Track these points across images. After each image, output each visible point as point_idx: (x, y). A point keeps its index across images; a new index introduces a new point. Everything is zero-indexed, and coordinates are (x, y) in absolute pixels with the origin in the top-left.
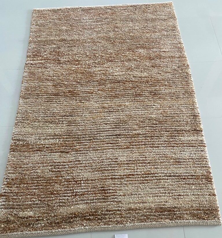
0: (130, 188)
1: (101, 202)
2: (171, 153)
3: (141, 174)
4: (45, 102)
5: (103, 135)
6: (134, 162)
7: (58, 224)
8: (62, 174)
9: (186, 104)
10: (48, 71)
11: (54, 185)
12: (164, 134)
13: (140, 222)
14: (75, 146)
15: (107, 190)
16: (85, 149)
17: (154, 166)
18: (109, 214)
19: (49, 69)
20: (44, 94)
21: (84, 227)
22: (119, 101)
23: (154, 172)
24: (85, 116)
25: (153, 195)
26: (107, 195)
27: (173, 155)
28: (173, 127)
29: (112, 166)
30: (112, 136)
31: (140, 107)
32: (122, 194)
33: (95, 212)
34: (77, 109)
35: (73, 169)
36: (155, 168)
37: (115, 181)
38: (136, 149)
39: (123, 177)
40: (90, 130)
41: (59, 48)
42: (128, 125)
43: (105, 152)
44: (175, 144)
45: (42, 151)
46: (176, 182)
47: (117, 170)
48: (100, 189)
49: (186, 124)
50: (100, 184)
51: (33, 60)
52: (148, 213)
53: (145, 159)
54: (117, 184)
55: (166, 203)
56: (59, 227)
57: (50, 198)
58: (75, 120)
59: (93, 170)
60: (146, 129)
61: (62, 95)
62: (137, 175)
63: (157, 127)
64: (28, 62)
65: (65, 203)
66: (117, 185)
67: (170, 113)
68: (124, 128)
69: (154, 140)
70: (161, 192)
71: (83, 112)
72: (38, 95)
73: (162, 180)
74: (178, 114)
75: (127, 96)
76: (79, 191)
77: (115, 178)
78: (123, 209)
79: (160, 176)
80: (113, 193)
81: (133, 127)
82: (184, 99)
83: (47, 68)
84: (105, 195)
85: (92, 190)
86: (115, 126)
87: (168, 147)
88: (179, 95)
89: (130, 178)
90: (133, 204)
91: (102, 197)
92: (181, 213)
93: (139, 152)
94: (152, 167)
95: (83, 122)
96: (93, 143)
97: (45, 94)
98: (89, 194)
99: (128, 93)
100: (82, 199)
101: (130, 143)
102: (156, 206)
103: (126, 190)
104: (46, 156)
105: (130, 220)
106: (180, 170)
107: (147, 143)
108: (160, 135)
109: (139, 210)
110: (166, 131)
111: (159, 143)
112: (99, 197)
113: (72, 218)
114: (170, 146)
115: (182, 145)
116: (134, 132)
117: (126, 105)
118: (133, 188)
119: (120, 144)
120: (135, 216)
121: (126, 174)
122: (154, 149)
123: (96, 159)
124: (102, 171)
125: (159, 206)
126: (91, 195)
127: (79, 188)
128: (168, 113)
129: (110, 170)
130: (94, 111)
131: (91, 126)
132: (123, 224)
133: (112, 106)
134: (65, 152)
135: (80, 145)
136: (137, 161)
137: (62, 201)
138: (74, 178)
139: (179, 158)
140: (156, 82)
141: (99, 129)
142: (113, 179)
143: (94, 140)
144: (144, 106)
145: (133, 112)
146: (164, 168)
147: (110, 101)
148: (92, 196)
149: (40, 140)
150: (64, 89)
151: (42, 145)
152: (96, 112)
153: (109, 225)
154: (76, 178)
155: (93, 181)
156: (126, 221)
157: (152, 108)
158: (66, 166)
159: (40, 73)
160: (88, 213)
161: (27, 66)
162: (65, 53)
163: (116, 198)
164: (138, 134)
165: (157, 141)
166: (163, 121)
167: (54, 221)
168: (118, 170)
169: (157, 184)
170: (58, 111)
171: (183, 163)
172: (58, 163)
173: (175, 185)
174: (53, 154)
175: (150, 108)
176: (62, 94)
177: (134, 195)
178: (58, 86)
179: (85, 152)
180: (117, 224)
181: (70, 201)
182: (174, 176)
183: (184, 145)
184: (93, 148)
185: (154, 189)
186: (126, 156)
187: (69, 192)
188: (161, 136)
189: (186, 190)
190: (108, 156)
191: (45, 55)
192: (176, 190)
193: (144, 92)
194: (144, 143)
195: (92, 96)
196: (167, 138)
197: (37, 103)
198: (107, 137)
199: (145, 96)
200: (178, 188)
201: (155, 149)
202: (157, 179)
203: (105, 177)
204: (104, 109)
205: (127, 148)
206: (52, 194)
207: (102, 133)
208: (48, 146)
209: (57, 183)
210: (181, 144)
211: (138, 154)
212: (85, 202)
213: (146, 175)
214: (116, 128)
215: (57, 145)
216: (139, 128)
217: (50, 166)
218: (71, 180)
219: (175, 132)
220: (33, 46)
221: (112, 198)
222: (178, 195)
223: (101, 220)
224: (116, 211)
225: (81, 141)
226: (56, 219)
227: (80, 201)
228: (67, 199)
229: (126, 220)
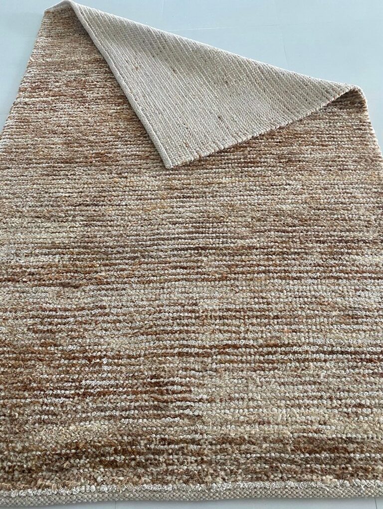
0: (227, 382)
1: (148, 417)
2: (334, 294)
3: (255, 344)
4: (43, 175)
5: (166, 247)
6: (238, 313)
7: (29, 472)
8: (57, 339)
9: (362, 183)
10: (57, 117)
11: (34, 366)
12: (312, 248)
13: (252, 478)
14: (97, 272)
15: (166, 384)
16: (121, 280)
17: (289, 326)
18: (167, 450)
19: (59, 113)
20: (42, 161)
21: (98, 485)
22: (208, 175)
23: (291, 341)
24: (126, 205)
25: (288, 402)
26: (165, 397)
27: (339, 300)
28: (335, 233)
29: (183, 321)
30: (187, 249)
31: (255, 187)
32: (205, 397)
33: (131, 444)
34: (109, 191)
35: (87, 326)
36: (293, 331)
37: (189, 362)
38: (244, 283)
39: (209, 350)
40: (137, 235)
41: (86, 75)
42: (226, 225)
43: (168, 288)
44: (341, 271)
45: (19, 282)
46: (349, 368)
47: (194, 332)
48: (149, 380)
49: (366, 227)
50: (150, 369)
51: (30, 97)
52: (273, 455)
53: (265, 306)
54: (194, 370)
55: (324, 427)
56: (29, 482)
57: (19, 400)
58: (103, 214)
59: (136, 331)
60: (268, 237)
61: (80, 162)
62: (246, 346)
63: (294, 231)
64: (19, 100)
65: (55, 414)
66: (193, 372)
67: (326, 200)
68: (216, 232)
69: (289, 262)
70: (310, 394)
71: (123, 197)
72: (29, 161)
73: (311, 364)
74: (345, 204)
75: (225, 164)
76: (93, 383)
77: (188, 355)
78: (206, 440)
79: (307, 351)
80: (181, 392)
81: (238, 230)
82: (358, 171)
83: (56, 111)
84: (160, 397)
85: (127, 382)
86: (195, 227)
87: (325, 278)
88: (344, 163)
89: (228, 354)
90: (233, 426)
91: (152, 403)
92: (366, 459)
93: (251, 290)
94: (286, 328)
95: (122, 219)
96: (140, 265)
97: (45, 161)
98: (120, 392)
99: (227, 159)
100: (101, 405)
101: (229, 266)
102: (296, 435)
103: (216, 386)
104: (25, 294)
105: (223, 473)
106: (358, 339)
107: (272, 268)
108: (303, 250)
109: (249, 443)
110: (317, 242)
111: (302, 268)
112: (143, 403)
113: (67, 459)
114: (329, 278)
115: (359, 275)
116: (240, 242)
117: (221, 183)
118: (236, 381)
119: (204, 270)
120: (237, 460)
121: (217, 343)
122: (289, 284)
123: (145, 303)
124: (156, 335)
125: (305, 435)
126: (125, 396)
127: (95, 376)
128: (322, 201)
129: (176, 332)
130: (149, 196)
131: (139, 227)
132: (203, 482)
133: (190, 184)
134: (72, 286)
135: (109, 270)
136: (245, 312)
137: (48, 408)
138: (86, 351)
139: (355, 308)
140: (290, 138)
141: (158, 234)
142: (183, 356)
143: (145, 258)
144: (263, 185)
145: (239, 197)
146: (315, 332)
147: (185, 175)
148: (126, 398)
149: (17, 256)
150: (87, 150)
151: (21, 267)
152: (153, 197)
153: (167, 484)
154: (91, 349)
155: (133, 360)
156: (212, 474)
157: (283, 191)
158: (69, 319)
159: (40, 120)
160: (111, 446)
161: (15, 108)
162: (99, 83)
163: (188, 407)
164: (250, 248)
165: (295, 265)
166: (310, 219)
167: (19, 464)
168: (198, 333)
169: (299, 372)
170: (67, 195)
171: (364, 320)
172: (50, 311)
173: (345, 377)
174: (41, 288)
175: (277, 189)
176: (81, 159)
177: (236, 402)
178: (76, 145)
179: (119, 286)
180: (186, 482)
181: (69, 408)
182: (342, 353)
183: (365, 275)
184: (138, 278)
185: (291, 387)
186: (218, 299)
187: (69, 384)
188: (306, 254)
189: (378, 391)
190: (175, 298)
191: (57, 87)
192: (348, 391)
193: (264, 156)
194: (264, 268)
195: (147, 164)
196: (321, 258)
197: (25, 177)
198: (175, 252)
199: (266, 164)
200: (355, 386)
201: (291, 282)
202: (298, 361)
203: (164, 351)
204: (172, 191)
205: (220, 279)
206: (25, 388)
207: (163, 244)
208: (33, 270)
209: (41, 360)
210: (357, 272)
211: (249, 294)
212: (107, 414)
213: (270, 349)
214: (196, 233)
215: (54, 269)
216: (252, 233)
217: (31, 318)
218: (77, 355)
219: (342, 244)
220: (34, 71)
221: (179, 407)
222: (355, 406)
223: (145, 467)
224: (187, 443)
225: (111, 262)
226: (26, 457)
227: (94, 410)
228: (62, 405)
229: (212, 472)
